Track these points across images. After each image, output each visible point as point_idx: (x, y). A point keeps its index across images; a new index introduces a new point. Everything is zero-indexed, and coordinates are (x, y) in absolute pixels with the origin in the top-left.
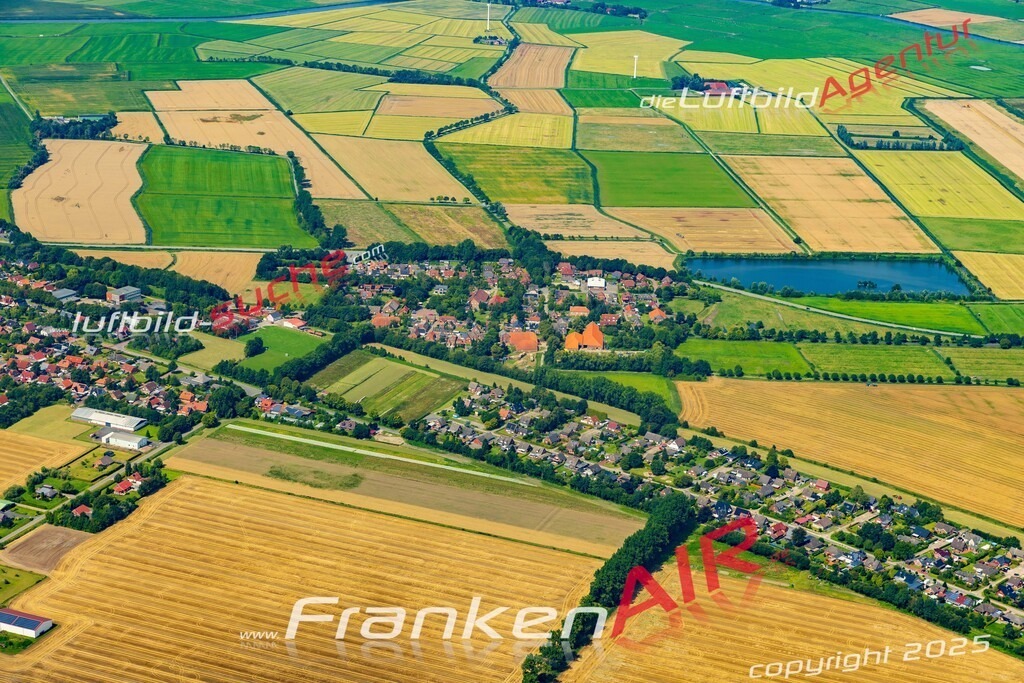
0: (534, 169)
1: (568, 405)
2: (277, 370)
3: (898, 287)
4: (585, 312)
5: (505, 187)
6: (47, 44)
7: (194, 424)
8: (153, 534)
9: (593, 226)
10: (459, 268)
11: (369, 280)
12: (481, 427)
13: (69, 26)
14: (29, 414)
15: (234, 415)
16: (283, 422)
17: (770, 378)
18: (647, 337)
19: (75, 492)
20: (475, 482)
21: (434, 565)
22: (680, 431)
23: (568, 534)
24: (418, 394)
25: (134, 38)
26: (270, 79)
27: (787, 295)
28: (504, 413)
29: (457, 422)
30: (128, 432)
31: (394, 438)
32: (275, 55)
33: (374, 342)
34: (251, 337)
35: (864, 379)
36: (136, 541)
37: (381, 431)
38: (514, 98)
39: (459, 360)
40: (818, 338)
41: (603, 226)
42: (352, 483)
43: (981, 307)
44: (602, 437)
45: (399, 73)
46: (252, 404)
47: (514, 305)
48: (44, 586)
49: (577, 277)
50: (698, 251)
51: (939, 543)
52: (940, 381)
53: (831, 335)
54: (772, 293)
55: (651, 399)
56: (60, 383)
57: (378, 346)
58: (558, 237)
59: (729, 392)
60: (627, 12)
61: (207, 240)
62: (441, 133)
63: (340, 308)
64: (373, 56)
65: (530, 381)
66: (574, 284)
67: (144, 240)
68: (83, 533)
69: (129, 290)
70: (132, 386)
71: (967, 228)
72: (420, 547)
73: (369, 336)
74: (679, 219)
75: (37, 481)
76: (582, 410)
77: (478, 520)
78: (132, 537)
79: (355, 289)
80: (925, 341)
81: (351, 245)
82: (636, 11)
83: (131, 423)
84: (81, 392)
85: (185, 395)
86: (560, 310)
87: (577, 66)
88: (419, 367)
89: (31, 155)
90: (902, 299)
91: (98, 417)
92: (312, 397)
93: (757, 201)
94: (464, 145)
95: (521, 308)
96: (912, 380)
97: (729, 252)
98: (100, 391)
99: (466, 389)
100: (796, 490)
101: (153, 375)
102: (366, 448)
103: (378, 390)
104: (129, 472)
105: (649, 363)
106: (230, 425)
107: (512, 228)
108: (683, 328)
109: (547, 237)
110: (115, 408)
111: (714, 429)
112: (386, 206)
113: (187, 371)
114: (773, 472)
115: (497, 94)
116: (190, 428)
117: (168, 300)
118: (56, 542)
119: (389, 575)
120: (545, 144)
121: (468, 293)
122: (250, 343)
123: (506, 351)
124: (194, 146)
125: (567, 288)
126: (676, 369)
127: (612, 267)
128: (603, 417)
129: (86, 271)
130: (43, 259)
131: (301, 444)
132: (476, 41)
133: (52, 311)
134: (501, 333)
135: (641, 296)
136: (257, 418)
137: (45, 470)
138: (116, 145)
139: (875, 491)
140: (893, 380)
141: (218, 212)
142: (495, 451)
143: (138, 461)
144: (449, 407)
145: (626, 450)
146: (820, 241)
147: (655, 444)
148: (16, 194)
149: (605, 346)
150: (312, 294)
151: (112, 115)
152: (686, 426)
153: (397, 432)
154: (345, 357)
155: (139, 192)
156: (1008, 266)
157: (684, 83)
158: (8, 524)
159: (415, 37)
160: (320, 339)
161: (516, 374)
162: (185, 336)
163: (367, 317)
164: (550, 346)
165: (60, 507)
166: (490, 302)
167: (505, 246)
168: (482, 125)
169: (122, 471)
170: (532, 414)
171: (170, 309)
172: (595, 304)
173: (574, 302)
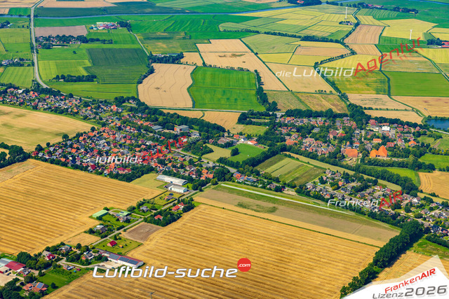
0: (362, 79)
1: (369, 181)
2: (244, 162)
4: (380, 141)
5: (348, 87)
6: (157, 23)
7: (207, 183)
8: (187, 228)
9: (387, 104)
10: (325, 121)
11: (286, 125)
12: (330, 189)
13: (166, 16)
14: (139, 177)
15: (225, 180)
16: (245, 184)
18: (407, 153)
19: (156, 210)
20: (326, 212)
21: (306, 246)
22: (419, 194)
23: (365, 236)
24: (304, 174)
25: (193, 21)
26: (249, 39)
28: (340, 184)
29: (320, 186)
30: (179, 186)
31: (292, 192)
32: (252, 29)
33: (286, 151)
34: (233, 148)
36: (180, 231)
37: (286, 189)
38: (355, 48)
39: (322, 160)
41: (390, 104)
42: (273, 210)
44: (383, 195)
45: (305, 37)
46: (232, 176)
47: (349, 138)
48: (141, 247)
49: (378, 126)
50: (433, 116)
55: (406, 179)
56: (153, 165)
57: (288, 153)
58: (370, 109)
59: (443, 178)
60: (410, 10)
61: (218, 107)
62: (322, 63)
63: (273, 137)
64: (294, 30)
65: (353, 170)
66: (376, 129)
67: (191, 106)
68: (158, 226)
69: (184, 127)
70: (182, 167)
72: (300, 238)
73: (284, 149)
74: (426, 102)
75: (141, 204)
76: (375, 183)
77: (326, 228)
78: (178, 229)
79: (280, 129)
81: (279, 110)
82: (413, 10)
83: (181, 182)
84: (161, 168)
85: (204, 171)
86: (369, 140)
87: (384, 34)
88: (305, 163)
89: (147, 70)
91: (168, 179)
92: (258, 174)
94: (331, 68)
98: (169, 168)
99: (325, 173)
101: (191, 162)
102: (279, 196)
103: (286, 172)
104: (179, 202)
105: (407, 164)
106: (223, 184)
107: (350, 104)
108: (424, 149)
109: (365, 109)
110: (175, 175)
111: (434, 193)
112: (296, 94)
113: (206, 161)
115: (348, 46)
116: (205, 185)
117: (199, 131)
118: (147, 230)
119: (286, 250)
121: (328, 132)
122: (233, 150)
123: (344, 157)
124: (215, 67)
125: (372, 131)
126: (419, 167)
127: (392, 122)
128: (384, 187)
129: (166, 118)
130: (149, 113)
131: (252, 193)
132: (340, 23)
133: (151, 134)
134: (342, 149)
135: (406, 135)
136: (234, 182)
137: (144, 200)
138: (183, 66)
141: (223, 95)
143: (183, 198)
144: (317, 180)
147: (407, 199)
148: (140, 86)
149: (388, 156)
150: (262, 130)
151: (182, 53)
152: (422, 192)
153: (293, 190)
154: (273, 157)
155: (191, 86)
157: (433, 42)
158: (128, 221)
159: (314, 21)
160: (263, 148)
161: (348, 167)
162: (206, 147)
163: (284, 141)
164: (363, 155)
165: (149, 215)
166: (338, 136)
167: (346, 112)
168: (340, 60)
169: (176, 202)
170: (353, 184)
171: (200, 135)
172: (385, 138)
173: (375, 137)
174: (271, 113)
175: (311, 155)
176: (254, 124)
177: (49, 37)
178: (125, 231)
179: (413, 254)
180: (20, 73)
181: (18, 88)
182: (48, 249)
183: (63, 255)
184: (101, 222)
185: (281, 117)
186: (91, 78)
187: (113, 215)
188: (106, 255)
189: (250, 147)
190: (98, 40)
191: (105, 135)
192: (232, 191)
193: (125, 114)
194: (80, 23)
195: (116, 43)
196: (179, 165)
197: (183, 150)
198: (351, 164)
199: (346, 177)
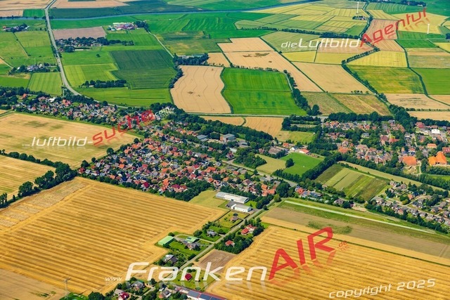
0: (393, 77)
1: (440, 193)
2: (303, 175)
4: (433, 146)
5: (382, 86)
6: (173, 23)
7: (270, 200)
8: (263, 255)
9: (427, 104)
10: (371, 125)
11: (333, 131)
12: (400, 203)
13: (181, 15)
14: (197, 195)
15: (287, 196)
16: (310, 200)
19: (224, 234)
20: (405, 231)
21: (395, 274)
24: (367, 186)
25: (208, 20)
26: (269, 37)
28: (410, 196)
29: (389, 201)
30: (242, 204)
31: (361, 208)
32: (269, 26)
33: (342, 160)
34: (287, 158)
36: (255, 258)
37: (354, 205)
38: (378, 44)
39: (382, 170)
41: (431, 105)
42: (348, 231)
45: (324, 33)
46: (294, 191)
47: (400, 143)
49: (426, 129)
56: (208, 180)
57: (345, 163)
58: (413, 110)
60: (417, 4)
61: (258, 113)
62: (348, 60)
63: (324, 144)
64: (310, 26)
65: (418, 180)
66: (426, 132)
67: (230, 112)
68: (231, 254)
69: (230, 135)
70: (239, 182)
72: (386, 264)
73: (340, 158)
75: (207, 228)
76: (446, 195)
77: (410, 251)
78: (254, 256)
79: (327, 134)
81: (321, 114)
82: (421, 3)
83: (242, 200)
84: (218, 184)
85: (264, 186)
86: (422, 145)
87: (400, 29)
88: (365, 173)
89: (175, 73)
91: (228, 197)
92: (320, 188)
94: (360, 66)
95: (405, 145)
98: (226, 184)
99: (389, 184)
101: (247, 176)
102: (349, 213)
103: (349, 184)
104: (247, 224)
106: (285, 200)
107: (391, 106)
109: (408, 110)
110: (235, 192)
112: (332, 95)
113: (262, 174)
115: (369, 43)
116: (268, 203)
117: (247, 140)
118: (220, 258)
119: (375, 279)
120: (395, 65)
121: (379, 137)
122: (288, 161)
123: (403, 165)
124: (243, 68)
125: (423, 134)
127: (441, 124)
129: (209, 127)
130: (190, 121)
131: (320, 211)
132: (354, 18)
133: (197, 145)
134: (399, 157)
136: (297, 197)
137: (209, 223)
138: (210, 68)
141: (259, 98)
142: (410, 216)
143: (248, 219)
144: (383, 193)
148: (172, 90)
149: (448, 163)
150: (310, 137)
151: (206, 54)
153: (363, 205)
154: (330, 168)
155: (224, 89)
158: (197, 248)
159: (327, 17)
160: (318, 159)
161: (410, 177)
162: (258, 158)
163: (336, 148)
164: (423, 163)
165: (219, 241)
166: (390, 141)
167: (390, 114)
168: (366, 57)
169: (243, 223)
170: (422, 197)
171: (249, 145)
172: (438, 142)
173: (428, 141)
174: (314, 117)
175: (370, 164)
176: (300, 130)
177: (69, 40)
178: (197, 260)
180: (47, 80)
181: (48, 96)
182: (119, 287)
183: (137, 293)
184: (169, 251)
185: (325, 122)
186: (121, 84)
187: (180, 242)
188: (184, 291)
189: (306, 160)
190: (119, 42)
191: (150, 147)
192: (298, 208)
193: (165, 122)
194: (97, 24)
195: (137, 44)
196: (235, 180)
197: (235, 162)
198: (413, 173)
199: (413, 189)
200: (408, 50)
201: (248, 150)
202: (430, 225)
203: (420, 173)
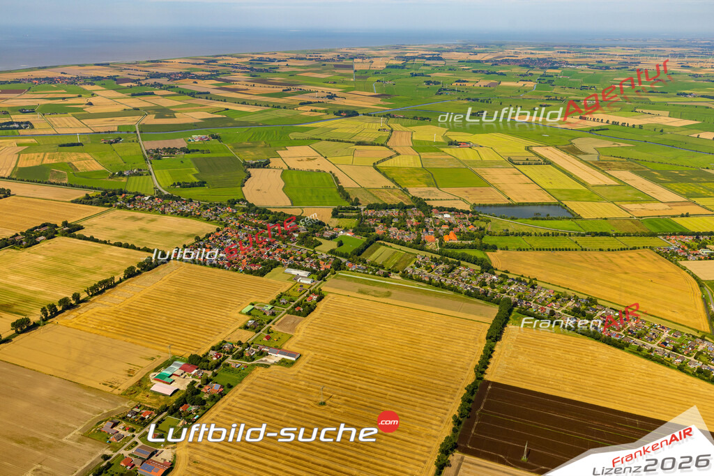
0: (412, 175)
1: (453, 262)
2: (351, 252)
3: (548, 215)
4: (447, 227)
5: (405, 182)
6: (240, 135)
7: (327, 273)
9: (439, 195)
10: (399, 212)
11: (371, 217)
12: (426, 272)
13: (245, 129)
14: (270, 271)
15: (340, 270)
16: (358, 272)
17: (517, 250)
18: (471, 236)
19: (294, 301)
20: (430, 293)
21: (427, 327)
22: (496, 272)
23: (469, 313)
24: (400, 260)
25: (267, 132)
26: (317, 145)
27: (513, 219)
28: (433, 266)
29: (418, 271)
30: (305, 277)
31: (397, 277)
32: (316, 137)
34: (337, 240)
35: (550, 250)
36: (320, 320)
37: (392, 274)
38: (398, 150)
39: (410, 246)
40: (529, 235)
41: (442, 195)
42: (388, 295)
43: (579, 221)
44: (469, 275)
45: (358, 142)
46: (345, 265)
47: (422, 226)
48: (292, 339)
49: (440, 214)
50: (477, 203)
51: (599, 314)
52: (576, 250)
53: (533, 233)
54: (507, 218)
55: (482, 260)
56: (278, 259)
57: (382, 242)
58: (429, 200)
59: (505, 256)
60: (424, 119)
61: (312, 204)
62: (378, 163)
63: (365, 228)
64: (347, 136)
65: (438, 254)
66: (440, 217)
67: (290, 204)
68: (300, 317)
70: (302, 260)
71: (563, 192)
72: (419, 319)
73: (378, 239)
74: (466, 192)
75: (279, 297)
76: (459, 264)
77: (437, 308)
79: (366, 220)
80: (565, 235)
81: (360, 204)
82: (428, 119)
83: (306, 274)
84: (285, 262)
85: (321, 263)
86: (438, 226)
87: (414, 138)
88: (398, 249)
89: (245, 175)
90: (552, 219)
91: (295, 272)
92: (365, 262)
93: (490, 185)
94: (387, 167)
95: (425, 226)
96: (566, 250)
97: (488, 203)
98: (292, 262)
99: (416, 257)
100: (542, 294)
101: (308, 255)
102: (388, 281)
103: (386, 259)
104: (311, 293)
105: (476, 246)
106: (339, 273)
107: (413, 197)
108: (482, 232)
109: (425, 200)
110: (300, 268)
111: (507, 270)
112: (368, 190)
113: (319, 253)
114: (533, 287)
115: (392, 149)
116: (326, 275)
118: (292, 321)
120: (413, 166)
121: (405, 221)
122: (339, 242)
123: (425, 242)
124: (298, 170)
125: (438, 218)
126: (485, 248)
127: (451, 210)
128: (467, 267)
129: (275, 217)
130: (259, 213)
131: (366, 280)
132: (379, 130)
133: (267, 232)
134: (422, 236)
135: (464, 220)
136: (348, 270)
137: (281, 293)
138: (272, 170)
139: (570, 293)
140: (560, 250)
141: (312, 193)
142: (434, 281)
143: (311, 289)
144: (412, 264)
145: (479, 279)
146: (516, 199)
147: (489, 278)
148: (243, 188)
149: (458, 240)
150: (354, 222)
151: (268, 160)
152: (496, 269)
153: (398, 274)
154: (371, 246)
155: (284, 187)
156: (582, 206)
157: (452, 144)
158: (273, 314)
159: (359, 130)
160: (361, 240)
161: (431, 251)
162: (316, 240)
163: (374, 231)
164: (440, 240)
165: (290, 307)
166: (414, 224)
167: (412, 203)
168: (390, 160)
169: (308, 292)
170: (441, 266)
171: (307, 230)
172: (450, 224)
173: (442, 224)
174: (356, 207)
175: (401, 243)
176: (345, 217)
177: (157, 149)
178: (274, 324)
179: (513, 327)
180: (141, 182)
181: (143, 196)
182: (213, 349)
183: (228, 353)
184: (251, 317)
185: (364, 210)
186: (202, 184)
187: (259, 310)
188: (265, 349)
189: (353, 241)
190: (198, 150)
191: (229, 234)
192: (349, 279)
193: (240, 214)
194: (179, 137)
195: (213, 152)
196: (299, 258)
197: (298, 244)
198: (433, 248)
199: (435, 260)
200: (420, 153)
201: (307, 235)
202: (450, 288)
203: (439, 248)
